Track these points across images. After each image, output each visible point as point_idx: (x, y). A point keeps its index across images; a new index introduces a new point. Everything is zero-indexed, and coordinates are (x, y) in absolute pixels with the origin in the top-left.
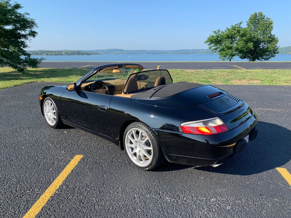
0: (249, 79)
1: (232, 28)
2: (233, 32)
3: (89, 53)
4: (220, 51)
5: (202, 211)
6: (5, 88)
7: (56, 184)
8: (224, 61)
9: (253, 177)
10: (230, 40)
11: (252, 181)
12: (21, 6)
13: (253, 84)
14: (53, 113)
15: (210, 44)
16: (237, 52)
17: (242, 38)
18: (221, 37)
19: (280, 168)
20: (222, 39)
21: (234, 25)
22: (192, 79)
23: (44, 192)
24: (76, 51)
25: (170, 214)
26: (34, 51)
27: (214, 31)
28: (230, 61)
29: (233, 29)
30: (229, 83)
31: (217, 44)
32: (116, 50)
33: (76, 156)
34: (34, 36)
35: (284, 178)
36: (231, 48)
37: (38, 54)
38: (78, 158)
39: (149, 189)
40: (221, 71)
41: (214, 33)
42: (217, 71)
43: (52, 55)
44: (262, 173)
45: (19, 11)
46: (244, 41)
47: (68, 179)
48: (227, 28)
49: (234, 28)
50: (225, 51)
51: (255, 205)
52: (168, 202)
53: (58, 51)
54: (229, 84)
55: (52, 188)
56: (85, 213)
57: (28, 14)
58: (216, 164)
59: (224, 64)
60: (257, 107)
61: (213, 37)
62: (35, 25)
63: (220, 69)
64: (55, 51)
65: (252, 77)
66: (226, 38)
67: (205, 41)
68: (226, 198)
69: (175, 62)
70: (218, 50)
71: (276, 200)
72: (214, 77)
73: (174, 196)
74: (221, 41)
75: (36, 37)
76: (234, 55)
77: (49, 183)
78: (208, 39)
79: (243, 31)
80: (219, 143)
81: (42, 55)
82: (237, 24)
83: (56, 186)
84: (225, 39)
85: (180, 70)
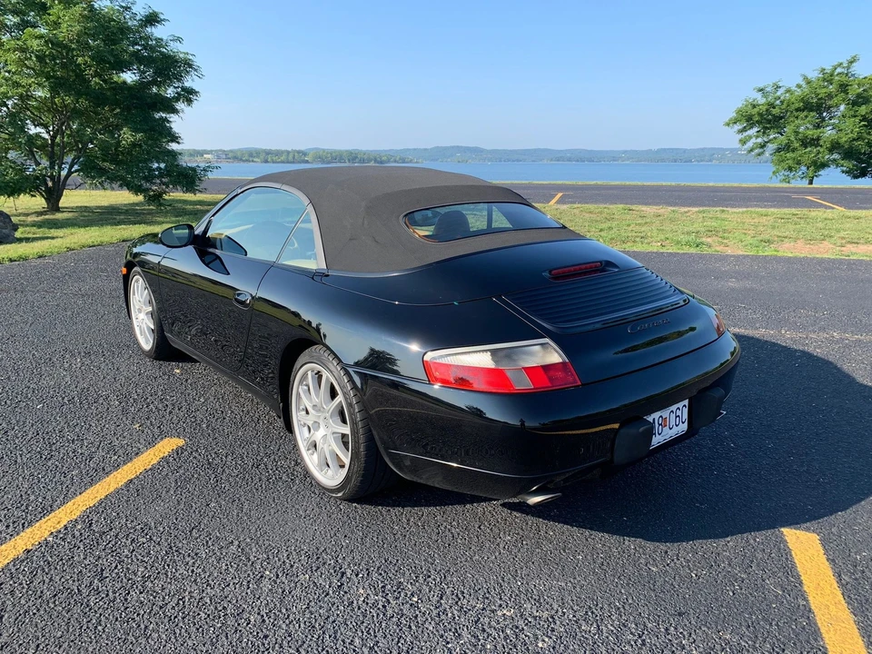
0: (843, 238)
1: (821, 76)
2: (824, 90)
3: (380, 157)
4: (779, 150)
5: (448, 643)
6: (94, 246)
7: (62, 515)
8: (787, 185)
9: (685, 554)
10: (813, 117)
11: (672, 564)
12: (162, 17)
13: (851, 258)
14: (147, 314)
15: (744, 130)
16: (836, 156)
17: (856, 108)
18: (784, 107)
19: (798, 532)
20: (787, 111)
21: (828, 68)
22: (649, 234)
23: (18, 534)
24: (347, 151)
25: (340, 641)
26: (231, 151)
27: (762, 86)
28: (811, 183)
29: (824, 80)
30: (769, 252)
31: (767, 128)
32: (458, 149)
33: (166, 440)
34: (189, 101)
35: (794, 566)
36: (815, 142)
37: (241, 160)
38: (168, 446)
39: (318, 558)
40: (757, 213)
41: (760, 94)
42: (743, 213)
43: (279, 162)
44: (722, 542)
45: (157, 32)
46: (859, 118)
47: (103, 504)
48: (805, 78)
49: (828, 78)
50: (794, 150)
51: (644, 644)
52: (355, 602)
53: (294, 151)
54: (766, 254)
55: (44, 526)
56: (90, 609)
57: (179, 40)
58: (537, 493)
59: (777, 192)
60: (823, 329)
61: (754, 106)
62: (196, 70)
63: (756, 206)
64: (288, 152)
65: (856, 235)
66: (797, 110)
67: (727, 120)
68: (553, 612)
69: (623, 183)
70: (771, 147)
71: (728, 637)
72: (724, 231)
73: (383, 587)
74: (781, 118)
75: (193, 105)
76: (824, 165)
77: (46, 510)
78: (739, 111)
79: (859, 85)
80: (544, 424)
81: (253, 161)
82: (841, 64)
83: (59, 522)
84: (796, 114)
85: (622, 206)
